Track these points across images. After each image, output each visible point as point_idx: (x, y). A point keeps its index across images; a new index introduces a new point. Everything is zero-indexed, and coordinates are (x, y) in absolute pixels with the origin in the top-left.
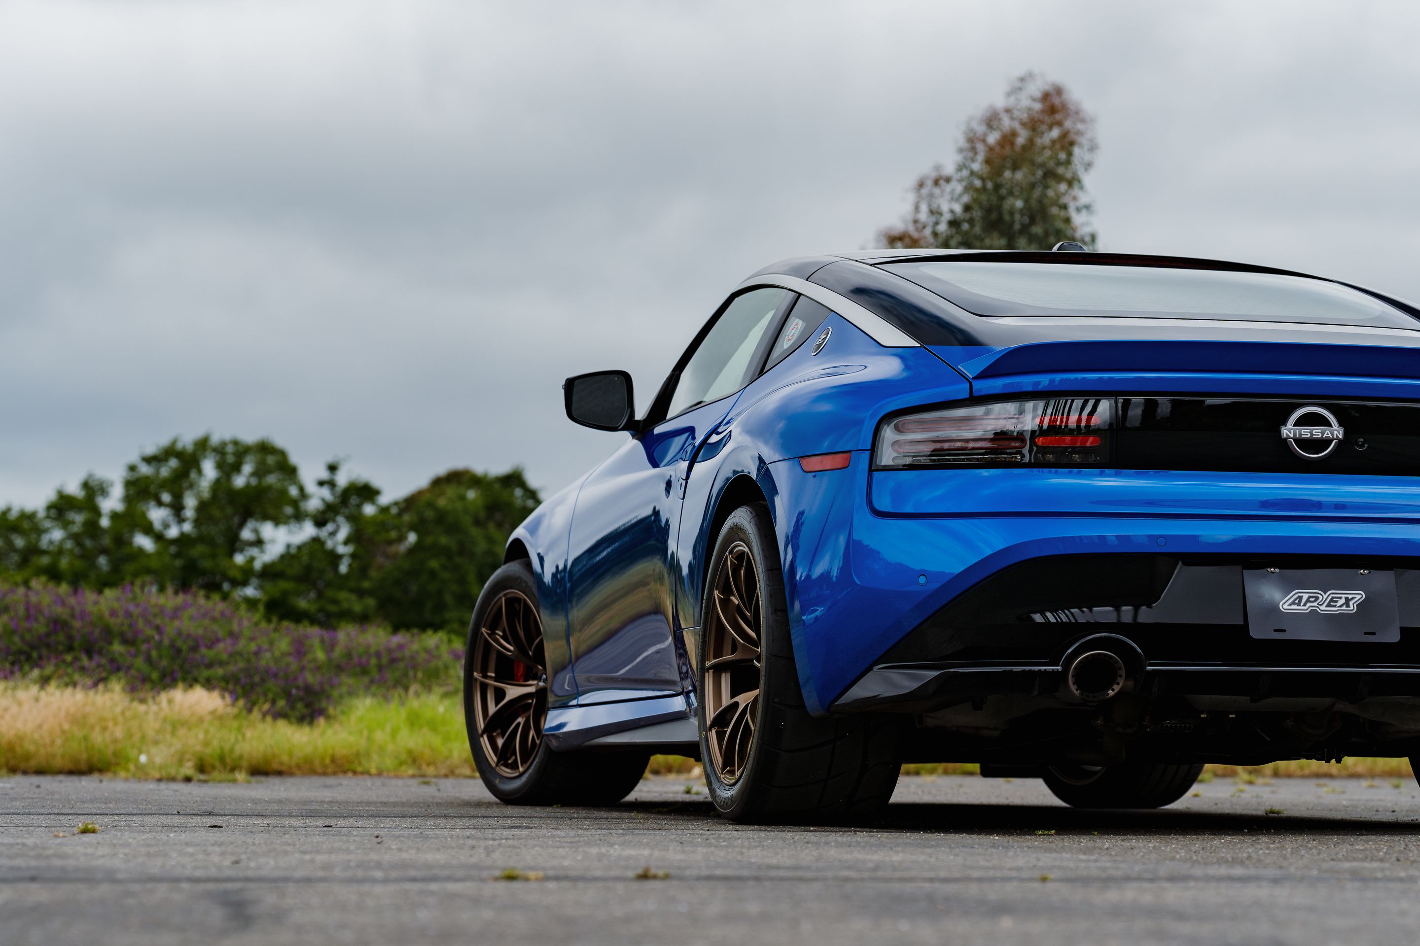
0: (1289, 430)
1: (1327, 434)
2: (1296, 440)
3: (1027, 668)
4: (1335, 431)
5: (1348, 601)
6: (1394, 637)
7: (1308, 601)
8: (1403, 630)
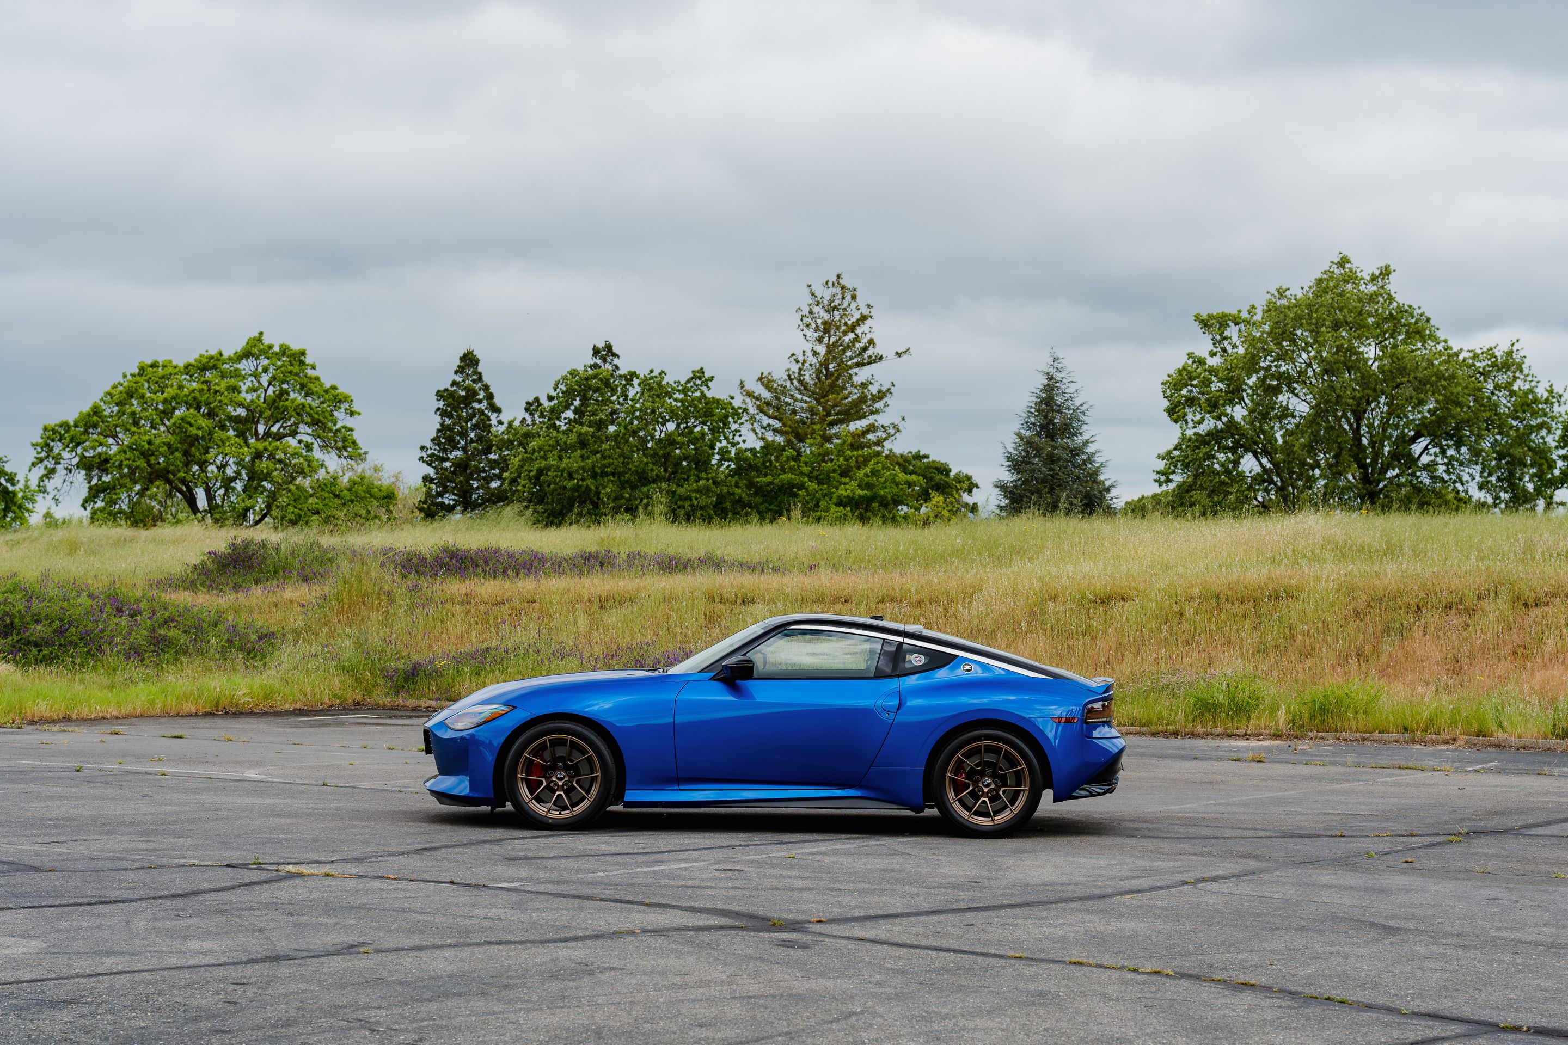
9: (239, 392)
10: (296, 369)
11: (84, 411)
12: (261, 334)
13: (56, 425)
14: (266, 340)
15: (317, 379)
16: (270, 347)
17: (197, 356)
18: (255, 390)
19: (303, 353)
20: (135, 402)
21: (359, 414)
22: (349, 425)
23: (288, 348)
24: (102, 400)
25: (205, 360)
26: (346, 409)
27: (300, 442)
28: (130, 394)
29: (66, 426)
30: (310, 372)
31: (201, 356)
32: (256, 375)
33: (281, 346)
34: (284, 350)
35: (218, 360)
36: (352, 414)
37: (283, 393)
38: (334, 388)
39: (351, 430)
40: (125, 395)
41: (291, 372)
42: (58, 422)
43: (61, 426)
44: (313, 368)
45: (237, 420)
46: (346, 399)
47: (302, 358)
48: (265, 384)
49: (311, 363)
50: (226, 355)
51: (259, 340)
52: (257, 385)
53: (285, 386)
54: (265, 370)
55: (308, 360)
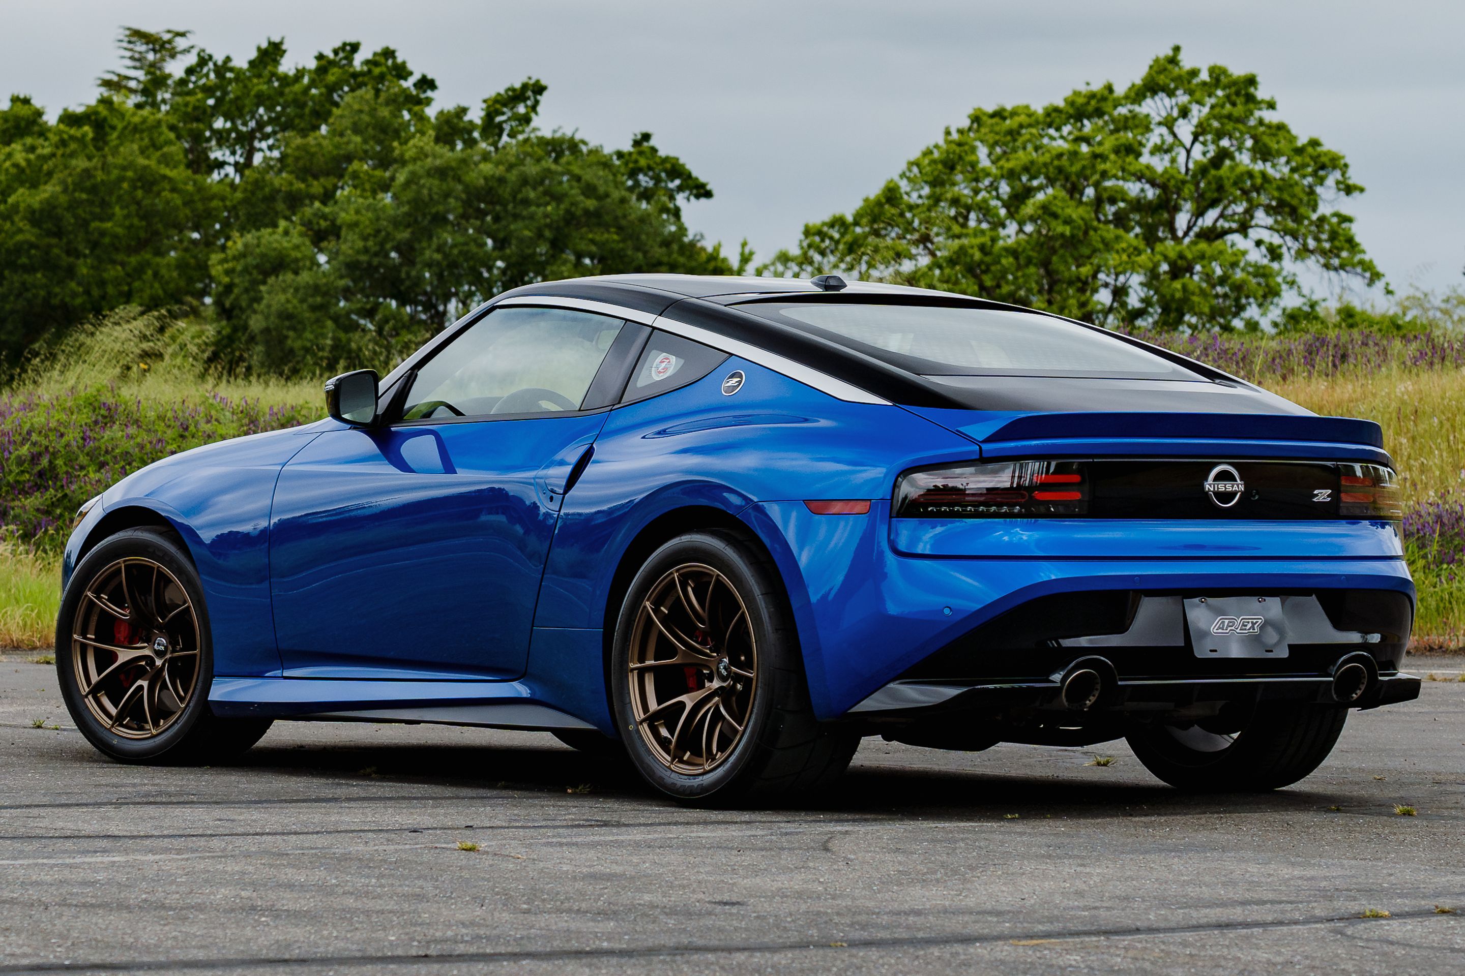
0: (1210, 485)
1: (1235, 488)
2: (1215, 493)
3: (1016, 685)
4: (1238, 486)
5: (1253, 624)
6: (1284, 654)
7: (1228, 626)
8: (1291, 647)
9: (1138, 155)
10: (1239, 110)
11: (872, 196)
12: (1177, 49)
13: (824, 224)
14: (1187, 62)
15: (1281, 127)
16: (1194, 73)
17: (1068, 93)
18: (1168, 151)
19: (1251, 81)
20: (959, 177)
21: (1362, 190)
22: (1345, 211)
23: (1224, 72)
24: (903, 176)
25: (1081, 100)
26: (1338, 183)
27: (1259, 243)
28: (950, 164)
29: (838, 222)
30: (1269, 116)
31: (1077, 93)
32: (1169, 123)
33: (1212, 71)
34: (1218, 75)
35: (1104, 99)
36: (1349, 190)
37: (1223, 155)
38: (1314, 143)
39: (1349, 220)
40: (940, 166)
41: (1229, 117)
42: (827, 218)
43: (832, 225)
44: (1271, 106)
45: (1138, 205)
46: (1334, 162)
47: (1252, 90)
48: (1187, 139)
49: (1267, 98)
50: (1120, 90)
51: (1173, 60)
52: (1169, 139)
53: (1225, 143)
54: (1184, 113)
55: (1261, 93)
